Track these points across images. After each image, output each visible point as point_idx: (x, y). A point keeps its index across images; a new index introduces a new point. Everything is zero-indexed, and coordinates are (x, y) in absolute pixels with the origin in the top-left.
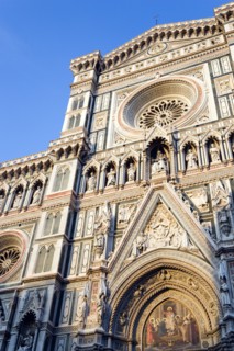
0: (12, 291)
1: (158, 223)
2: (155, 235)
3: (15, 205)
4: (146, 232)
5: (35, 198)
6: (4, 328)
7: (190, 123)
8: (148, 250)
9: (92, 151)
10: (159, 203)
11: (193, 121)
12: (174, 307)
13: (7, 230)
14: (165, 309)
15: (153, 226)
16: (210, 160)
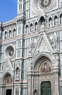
0: (14, 61)
1: (42, 44)
2: (42, 48)
3: (10, 37)
4: (40, 47)
5: (15, 34)
6: (14, 70)
7: (51, 9)
8: (40, 52)
9: (26, 19)
10: (42, 39)
11: (52, 8)
12: (47, 64)
13: (10, 45)
14: (45, 65)
15: (41, 45)
16: (55, 25)
